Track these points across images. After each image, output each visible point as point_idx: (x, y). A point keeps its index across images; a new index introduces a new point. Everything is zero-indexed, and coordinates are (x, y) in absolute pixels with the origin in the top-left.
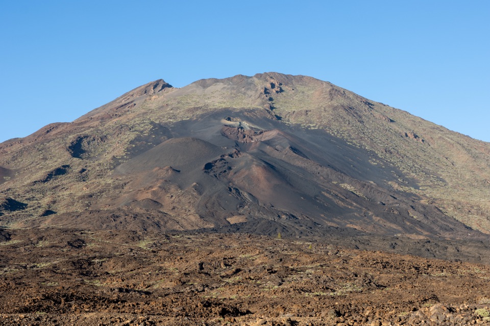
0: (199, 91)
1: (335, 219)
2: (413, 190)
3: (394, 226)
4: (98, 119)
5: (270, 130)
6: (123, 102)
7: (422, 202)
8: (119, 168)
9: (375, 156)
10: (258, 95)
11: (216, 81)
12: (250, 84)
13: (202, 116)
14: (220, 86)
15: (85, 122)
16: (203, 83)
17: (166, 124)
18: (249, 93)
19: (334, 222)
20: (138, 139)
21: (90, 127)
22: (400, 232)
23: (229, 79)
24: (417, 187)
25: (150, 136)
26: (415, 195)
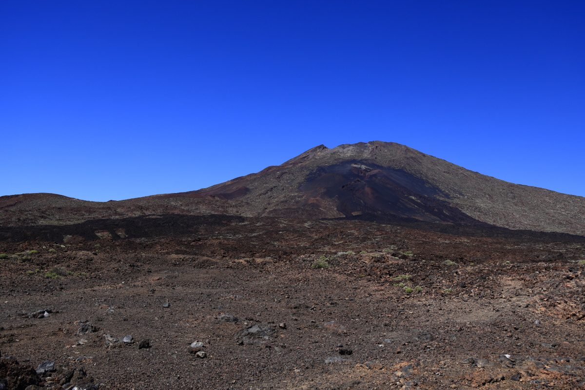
0: (341, 150)
1: (406, 214)
2: (447, 200)
3: (435, 217)
4: (291, 164)
5: (375, 169)
6: (304, 156)
7: (451, 205)
8: (301, 188)
9: (428, 183)
10: (369, 152)
11: (350, 145)
12: (366, 147)
13: (342, 162)
14: (351, 148)
15: (285, 166)
16: (343, 147)
17: (324, 166)
18: (365, 151)
19: (405, 215)
20: (311, 174)
21: (288, 168)
22: (438, 220)
23: (356, 145)
24: (449, 198)
25: (316, 172)
26: (447, 202)
